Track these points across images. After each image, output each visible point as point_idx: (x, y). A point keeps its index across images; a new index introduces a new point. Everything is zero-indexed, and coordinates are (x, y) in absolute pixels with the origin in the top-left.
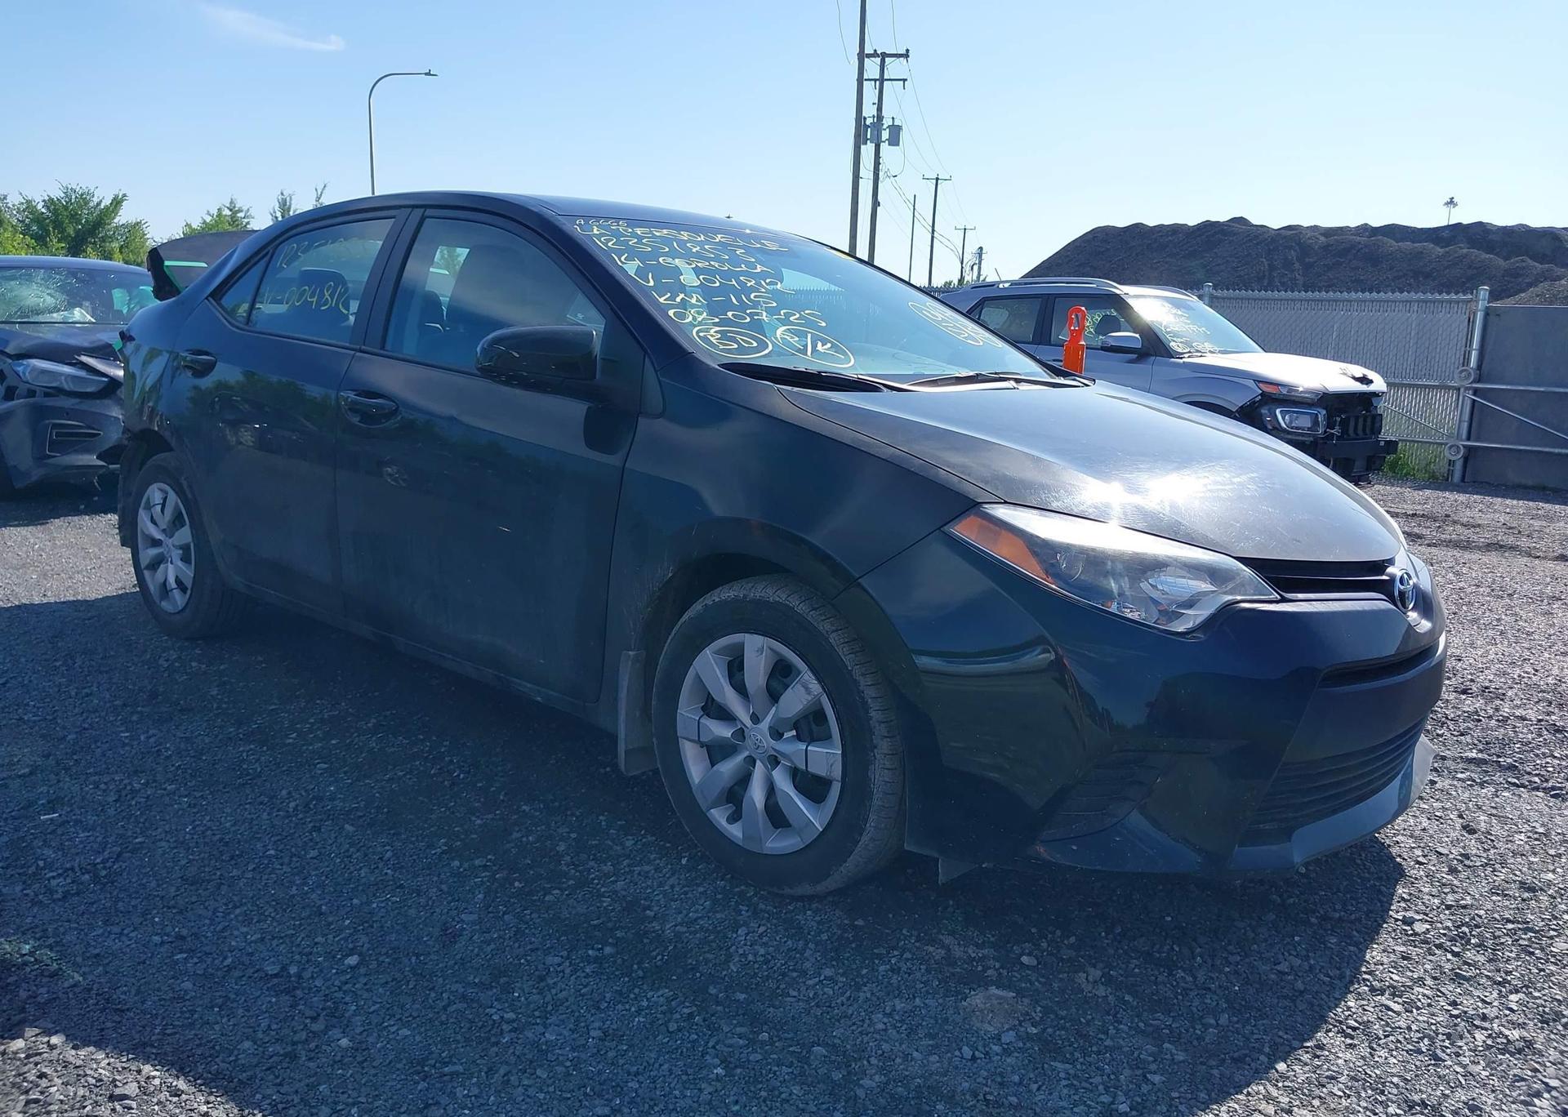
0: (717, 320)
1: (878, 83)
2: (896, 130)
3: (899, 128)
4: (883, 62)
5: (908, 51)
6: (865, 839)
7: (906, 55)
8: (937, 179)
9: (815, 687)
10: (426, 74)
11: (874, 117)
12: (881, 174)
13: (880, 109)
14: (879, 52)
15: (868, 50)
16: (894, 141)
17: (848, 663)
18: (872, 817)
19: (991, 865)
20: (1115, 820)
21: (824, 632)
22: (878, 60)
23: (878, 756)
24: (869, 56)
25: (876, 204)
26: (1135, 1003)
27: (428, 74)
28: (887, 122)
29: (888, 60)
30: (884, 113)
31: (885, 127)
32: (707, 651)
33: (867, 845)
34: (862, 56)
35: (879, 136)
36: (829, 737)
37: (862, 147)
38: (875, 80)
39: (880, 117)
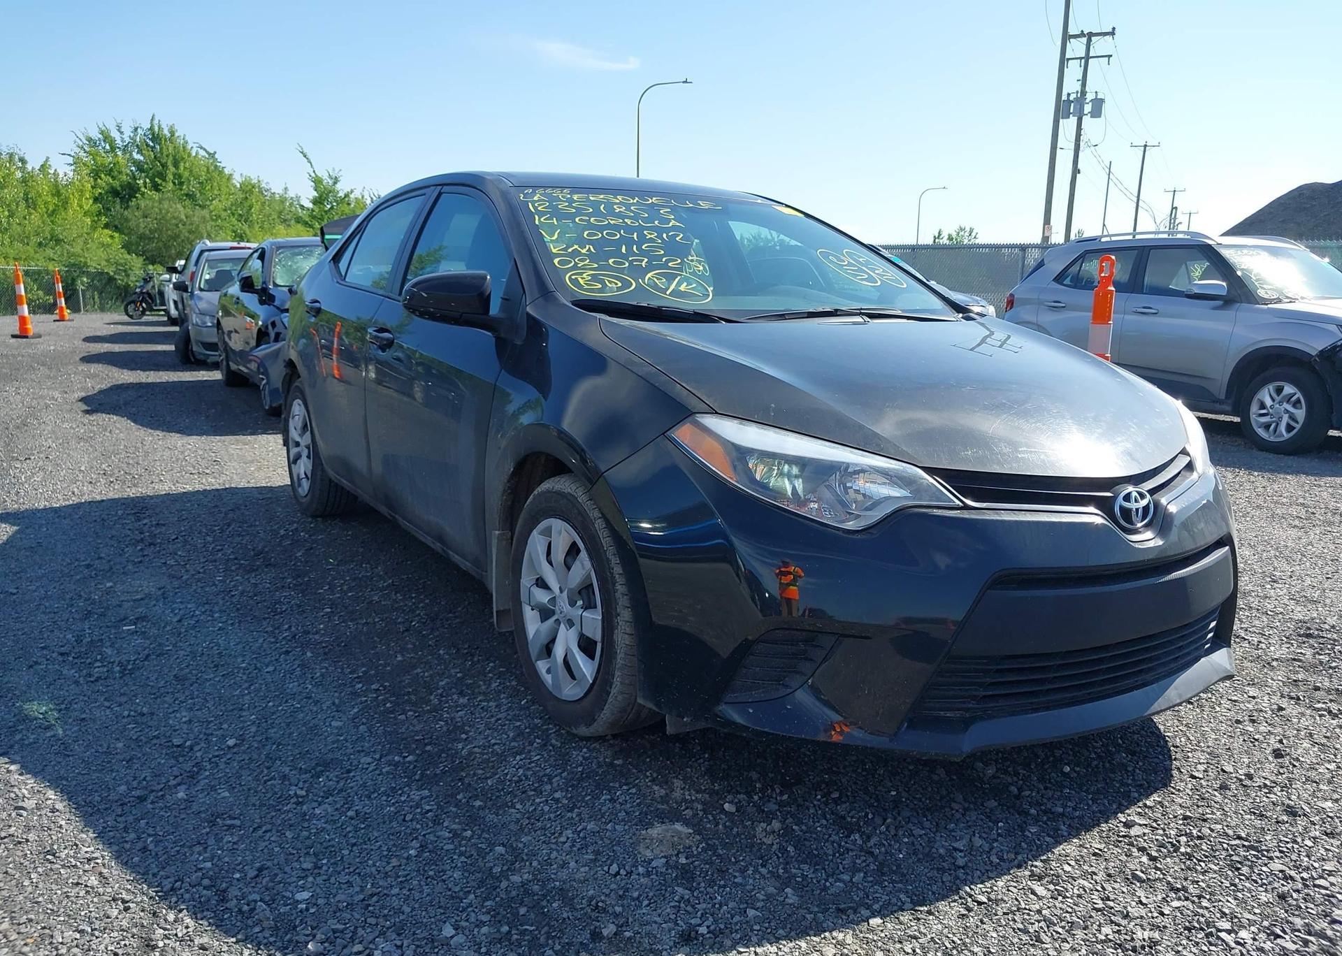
0: (596, 266)
1: (1083, 61)
2: (1098, 104)
3: (1102, 101)
4: (1089, 41)
5: (1114, 29)
6: (614, 691)
7: (1112, 33)
8: (1145, 146)
9: (588, 564)
10: (684, 82)
11: (1077, 92)
12: (1082, 144)
13: (1084, 85)
14: (1085, 33)
15: (1072, 31)
16: (1096, 113)
17: (604, 545)
18: (617, 673)
19: (689, 720)
20: (789, 691)
21: (593, 518)
22: (1084, 40)
23: (620, 623)
24: (1075, 36)
25: (1076, 171)
26: (793, 854)
27: (686, 82)
28: (1090, 97)
29: (1094, 39)
30: (1087, 89)
31: (1087, 101)
32: (535, 532)
33: (616, 697)
34: (1066, 37)
35: (1082, 109)
36: (595, 607)
37: (1061, 120)
38: (1081, 58)
39: (1083, 93)
